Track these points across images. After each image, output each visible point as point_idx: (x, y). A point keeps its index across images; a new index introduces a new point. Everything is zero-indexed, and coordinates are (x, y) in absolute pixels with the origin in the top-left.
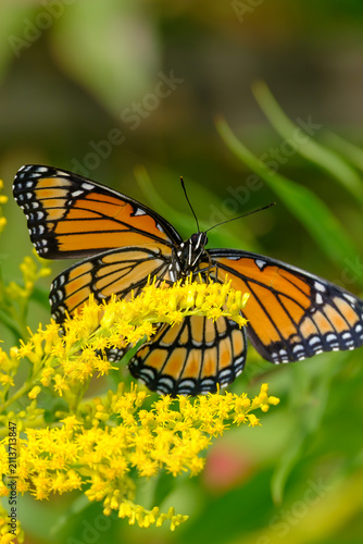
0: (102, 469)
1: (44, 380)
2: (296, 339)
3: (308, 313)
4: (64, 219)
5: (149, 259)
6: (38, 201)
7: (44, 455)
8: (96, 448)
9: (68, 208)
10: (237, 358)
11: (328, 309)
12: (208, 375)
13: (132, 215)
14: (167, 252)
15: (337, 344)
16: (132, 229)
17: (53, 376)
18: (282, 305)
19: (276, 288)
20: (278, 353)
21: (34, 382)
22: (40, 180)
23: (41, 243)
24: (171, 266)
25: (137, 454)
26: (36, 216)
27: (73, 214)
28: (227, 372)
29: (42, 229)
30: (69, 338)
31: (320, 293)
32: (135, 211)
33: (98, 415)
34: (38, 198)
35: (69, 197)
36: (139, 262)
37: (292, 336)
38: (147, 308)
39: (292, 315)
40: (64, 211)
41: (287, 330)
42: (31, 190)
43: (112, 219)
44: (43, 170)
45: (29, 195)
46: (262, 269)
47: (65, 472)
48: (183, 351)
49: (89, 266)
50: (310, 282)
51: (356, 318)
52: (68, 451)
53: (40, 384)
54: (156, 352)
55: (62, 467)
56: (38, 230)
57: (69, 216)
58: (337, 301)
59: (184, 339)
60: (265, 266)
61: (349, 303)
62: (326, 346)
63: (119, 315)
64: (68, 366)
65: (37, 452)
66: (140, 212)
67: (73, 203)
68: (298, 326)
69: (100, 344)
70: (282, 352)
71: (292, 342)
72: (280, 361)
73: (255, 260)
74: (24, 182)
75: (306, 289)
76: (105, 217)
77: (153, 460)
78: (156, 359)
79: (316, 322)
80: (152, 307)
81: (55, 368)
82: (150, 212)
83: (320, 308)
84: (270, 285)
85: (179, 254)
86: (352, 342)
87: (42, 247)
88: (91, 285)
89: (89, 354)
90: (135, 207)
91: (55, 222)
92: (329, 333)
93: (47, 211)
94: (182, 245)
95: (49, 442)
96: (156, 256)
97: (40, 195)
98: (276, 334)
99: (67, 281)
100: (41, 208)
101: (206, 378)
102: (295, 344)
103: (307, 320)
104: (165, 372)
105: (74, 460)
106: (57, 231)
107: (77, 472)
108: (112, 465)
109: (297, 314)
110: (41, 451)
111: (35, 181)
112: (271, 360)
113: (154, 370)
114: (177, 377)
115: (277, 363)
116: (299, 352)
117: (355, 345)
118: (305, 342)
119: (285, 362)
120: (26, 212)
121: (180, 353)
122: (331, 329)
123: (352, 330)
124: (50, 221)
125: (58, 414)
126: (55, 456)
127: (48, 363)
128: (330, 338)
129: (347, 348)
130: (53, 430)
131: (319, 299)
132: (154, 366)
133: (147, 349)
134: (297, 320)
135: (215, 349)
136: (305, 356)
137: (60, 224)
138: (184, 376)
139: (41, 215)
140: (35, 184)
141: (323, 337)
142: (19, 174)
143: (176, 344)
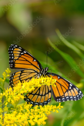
0: (22, 124)
1: (9, 101)
2: (63, 97)
3: (67, 91)
4: (17, 59)
5: (34, 72)
6: (13, 54)
7: (9, 120)
8: (21, 119)
9: (19, 57)
10: (49, 99)
11: (72, 90)
12: (42, 102)
13: (33, 61)
14: (39, 71)
15: (72, 99)
16: (32, 64)
17: (11, 100)
18: (62, 88)
19: (61, 84)
20: (58, 99)
21: (6, 101)
22: (15, 49)
23: (11, 65)
24: (39, 75)
25: (30, 120)
26: (12, 57)
27: (20, 58)
28: (46, 102)
29: (12, 61)
30: (15, 91)
31: (71, 86)
32: (34, 60)
33: (21, 109)
34: (13, 53)
35: (20, 54)
36: (32, 73)
37: (62, 96)
38: (33, 84)
39: (64, 91)
40: (18, 57)
41: (62, 94)
42: (12, 51)
43: (28, 61)
44: (16, 46)
45: (12, 52)
46: (59, 79)
47: (14, 124)
48: (37, 96)
49: (20, 72)
50: (69, 83)
51: (78, 93)
52: (14, 119)
53: (8, 102)
54: (31, 95)
55: (13, 123)
56: (11, 61)
57: (19, 59)
58: (74, 89)
59: (38, 93)
60: (60, 78)
61: (77, 90)
62: (70, 99)
63: (26, 85)
64: (15, 97)
65: (7, 119)
66: (35, 60)
67: (21, 56)
68: (64, 94)
69: (22, 92)
70: (60, 99)
71: (62, 97)
72: (59, 101)
73: (58, 76)
74: (11, 48)
75: (68, 85)
76: (27, 61)
77: (34, 122)
78: (30, 97)
79: (69, 93)
80: (34, 83)
81: (11, 98)
82: (37, 61)
83: (70, 90)
84: (60, 83)
85: (41, 72)
86: (76, 99)
87: (11, 66)
88: (19, 77)
89: (19, 94)
90: (34, 59)
91: (15, 60)
92: (71, 96)
93: (15, 57)
94: (42, 70)
95: (10, 117)
96: (36, 72)
97: (14, 52)
98: (59, 95)
99: (14, 75)
100: (13, 56)
101: (41, 103)
102: (63, 98)
103: (67, 92)
104: (32, 100)
105: (16, 121)
106: (15, 62)
107: (16, 124)
108: (25, 123)
109: (65, 90)
110: (8, 119)
111: (14, 48)
112: (57, 101)
113: (29, 99)
114: (34, 102)
115: (58, 102)
116: (63, 100)
117: (77, 100)
118: (65, 98)
119: (60, 102)
120: (10, 56)
121: (36, 96)
122: (72, 95)
123: (76, 96)
124: (14, 60)
125: (11, 109)
126: (11, 120)
127: (9, 97)
128: (71, 97)
129: (75, 100)
130: (11, 114)
131: (70, 88)
132: (30, 98)
133: (29, 94)
134: (64, 92)
135: (44, 96)
136: (65, 101)
137: (16, 60)
138: (36, 102)
139: (13, 57)
140: (13, 50)
141: (69, 97)
142: (11, 46)
143: (36, 94)
